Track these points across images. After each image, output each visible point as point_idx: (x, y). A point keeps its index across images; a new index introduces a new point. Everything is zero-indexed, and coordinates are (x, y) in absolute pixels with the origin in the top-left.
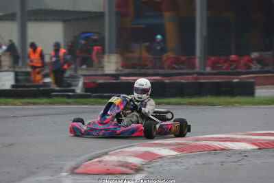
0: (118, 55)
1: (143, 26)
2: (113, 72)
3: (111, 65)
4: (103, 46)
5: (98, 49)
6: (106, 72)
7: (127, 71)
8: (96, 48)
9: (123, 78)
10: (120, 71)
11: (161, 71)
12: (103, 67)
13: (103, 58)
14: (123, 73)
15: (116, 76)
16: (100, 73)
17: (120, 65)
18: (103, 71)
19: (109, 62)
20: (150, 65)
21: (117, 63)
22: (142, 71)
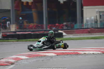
0: (16, 25)
1: (25, 14)
2: (14, 31)
3: (13, 28)
4: (10, 21)
5: (9, 23)
6: (12, 31)
7: (19, 30)
8: (8, 22)
9: (18, 33)
10: (17, 30)
11: (31, 30)
13: (10, 26)
14: (17, 31)
16: (9, 31)
18: (10, 30)
19: (12, 27)
20: (28, 28)
21: (15, 27)
22: (24, 30)
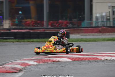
0: (10, 20)
1: (21, 7)
2: (8, 28)
4: (3, 16)
6: (5, 28)
7: (14, 27)
9: (12, 30)
10: (11, 27)
11: (29, 27)
12: (3, 26)
13: (3, 21)
14: (12, 28)
15: (9, 30)
17: (11, 24)
18: (3, 27)
19: (6, 23)
20: (24, 25)
21: (9, 24)
22: (21, 27)
